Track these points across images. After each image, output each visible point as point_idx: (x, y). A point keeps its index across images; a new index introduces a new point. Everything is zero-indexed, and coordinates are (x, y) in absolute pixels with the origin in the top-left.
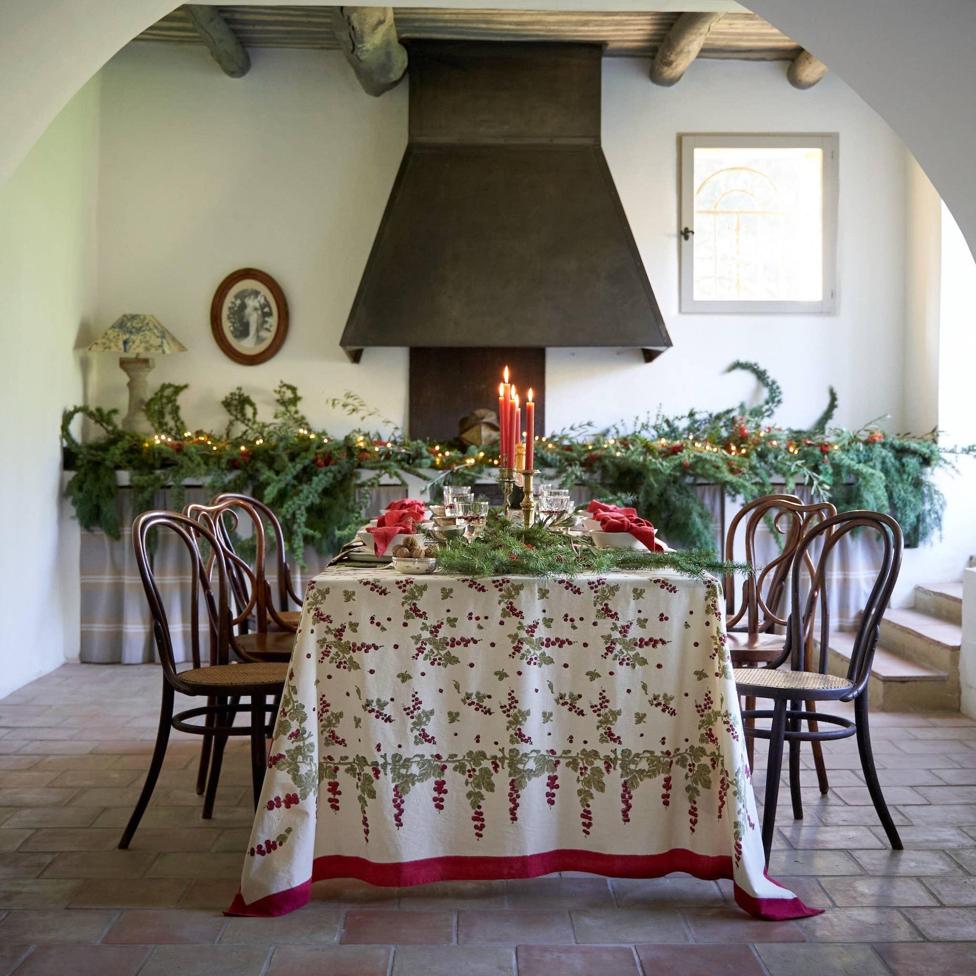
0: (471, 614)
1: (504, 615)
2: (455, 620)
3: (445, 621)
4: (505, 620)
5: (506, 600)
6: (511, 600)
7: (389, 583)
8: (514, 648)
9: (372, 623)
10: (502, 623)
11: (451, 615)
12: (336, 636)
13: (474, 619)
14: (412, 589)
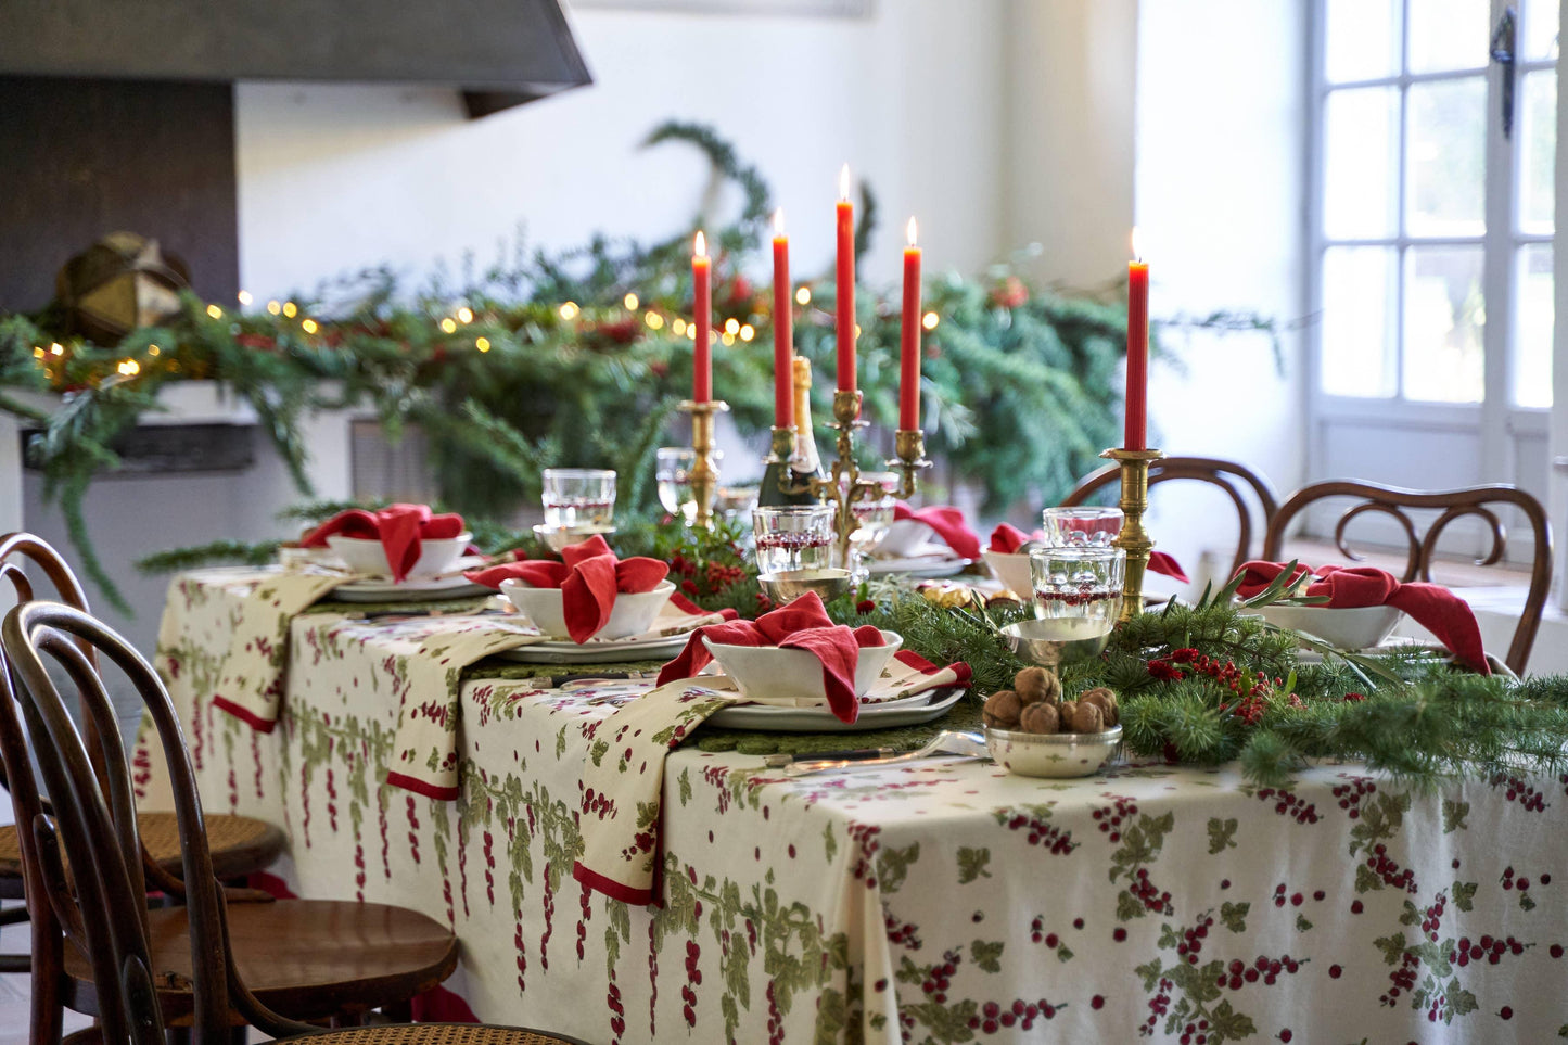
0: (1281, 889)
1: (1364, 883)
2: (1243, 909)
3: (1217, 917)
4: (1368, 898)
5: (1367, 842)
6: (1379, 840)
7: (1074, 817)
8: (1394, 976)
9: (1036, 938)
10: (1357, 908)
11: (1233, 897)
12: (928, 988)
13: (1288, 903)
14: (1134, 831)
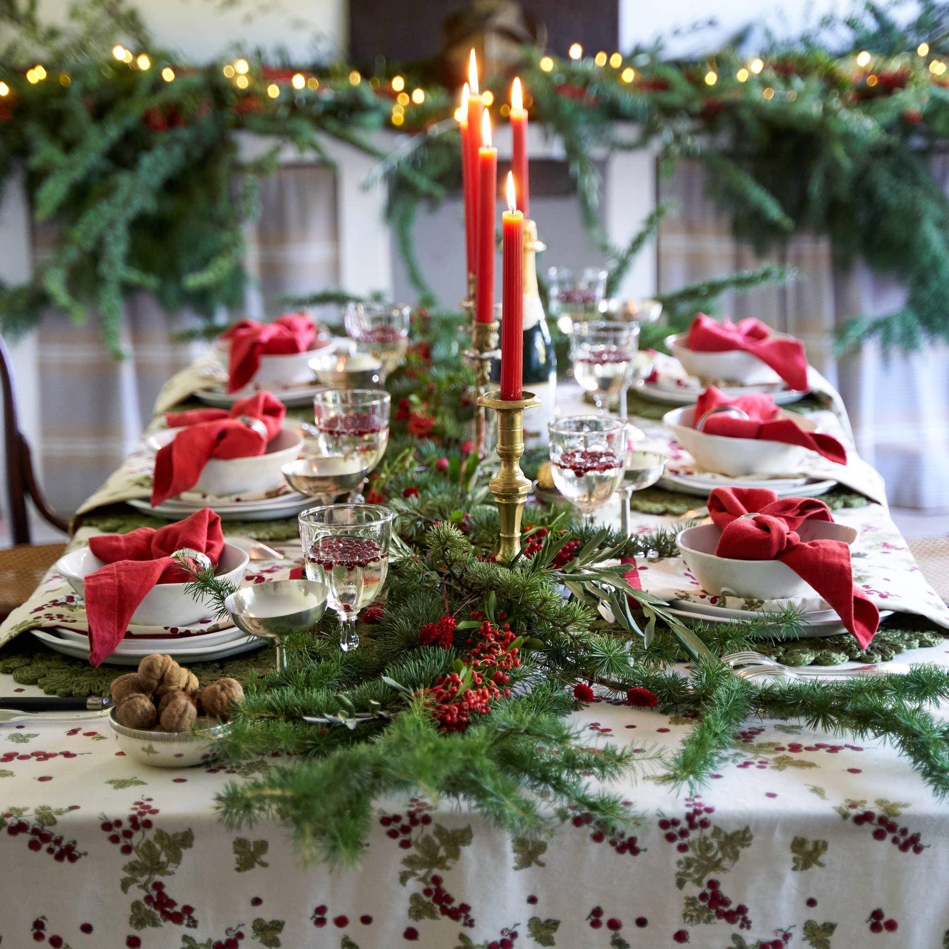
0: (321, 910)
1: (418, 910)
2: (278, 926)
3: (248, 931)
4: (423, 925)
5: (422, 872)
6: (436, 871)
7: (83, 827)
9: (39, 937)
10: (411, 934)
11: (266, 914)
13: (330, 925)
14: (148, 844)
